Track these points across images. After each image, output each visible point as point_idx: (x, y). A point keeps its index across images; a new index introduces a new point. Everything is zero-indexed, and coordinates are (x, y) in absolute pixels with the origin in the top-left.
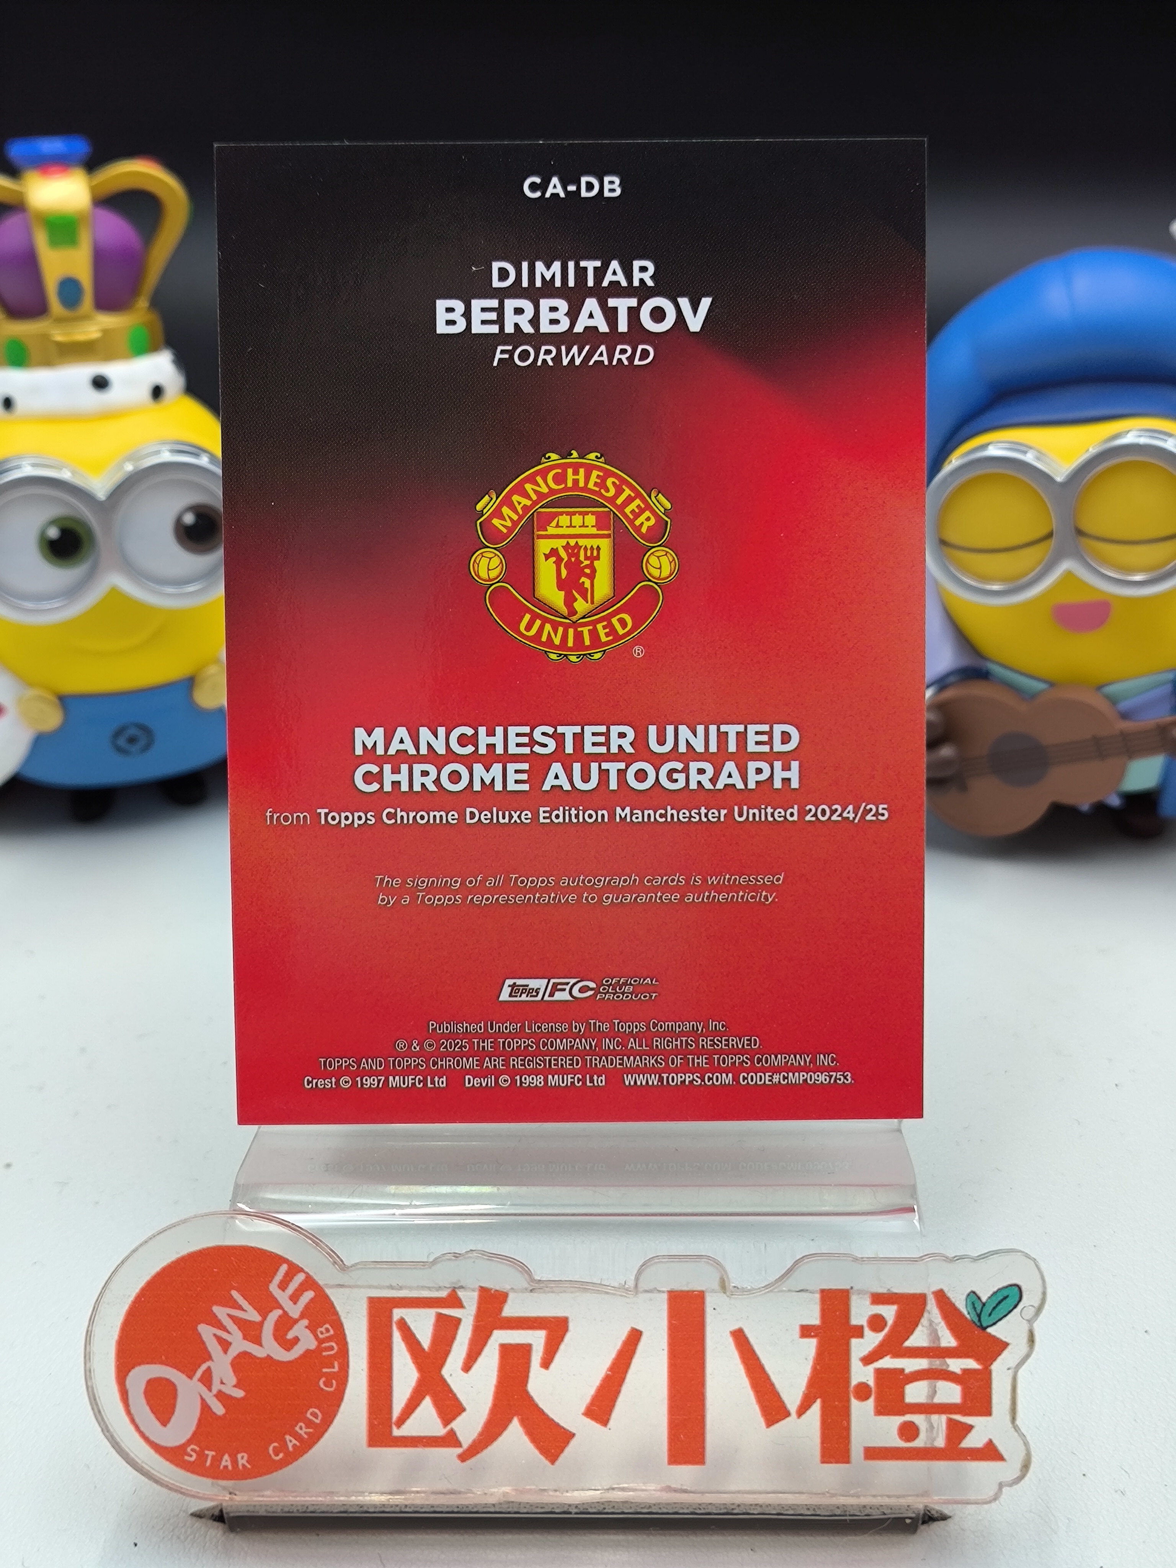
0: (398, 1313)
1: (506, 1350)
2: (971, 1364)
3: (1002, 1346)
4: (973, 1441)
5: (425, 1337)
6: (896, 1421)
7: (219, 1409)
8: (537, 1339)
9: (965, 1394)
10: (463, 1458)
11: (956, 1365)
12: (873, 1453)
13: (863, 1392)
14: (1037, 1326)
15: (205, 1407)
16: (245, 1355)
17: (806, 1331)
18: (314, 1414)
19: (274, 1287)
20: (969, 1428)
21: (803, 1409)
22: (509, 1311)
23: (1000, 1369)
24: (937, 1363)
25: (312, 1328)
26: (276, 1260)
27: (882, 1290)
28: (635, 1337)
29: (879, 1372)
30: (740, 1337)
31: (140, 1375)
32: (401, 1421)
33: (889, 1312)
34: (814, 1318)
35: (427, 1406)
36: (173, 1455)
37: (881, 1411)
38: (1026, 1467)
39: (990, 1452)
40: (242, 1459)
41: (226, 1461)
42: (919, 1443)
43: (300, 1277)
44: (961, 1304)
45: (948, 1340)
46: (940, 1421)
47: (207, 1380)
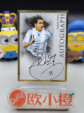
0: (30, 95)
1: (37, 97)
2: (70, 99)
3: (72, 97)
4: (70, 104)
5: (31, 97)
6: (65, 103)
7: (17, 102)
8: (39, 97)
9: (70, 101)
10: (34, 105)
11: (69, 99)
12: (63, 105)
13: (62, 101)
14: (75, 96)
15: (16, 101)
16: (19, 98)
17: (59, 96)
18: (24, 102)
19: (21, 93)
20: (70, 103)
21: (58, 102)
22: (37, 95)
23: (72, 99)
24: (68, 99)
25: (23, 96)
26: (21, 91)
27: (64, 93)
28: (46, 97)
29: (64, 99)
30: (54, 97)
31: (11, 99)
32: (30, 103)
33: (64, 95)
34: (59, 95)
35: (32, 101)
36: (13, 105)
37: (64, 102)
38: (74, 106)
39: (71, 105)
40: (18, 105)
41: (17, 105)
42: (66, 104)
43: (23, 92)
44: (69, 94)
45: (69, 97)
46: (68, 103)
47: (16, 99)
